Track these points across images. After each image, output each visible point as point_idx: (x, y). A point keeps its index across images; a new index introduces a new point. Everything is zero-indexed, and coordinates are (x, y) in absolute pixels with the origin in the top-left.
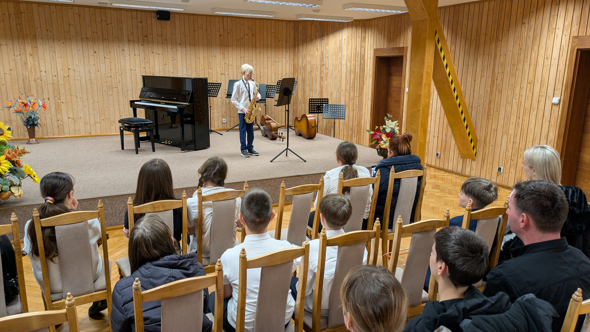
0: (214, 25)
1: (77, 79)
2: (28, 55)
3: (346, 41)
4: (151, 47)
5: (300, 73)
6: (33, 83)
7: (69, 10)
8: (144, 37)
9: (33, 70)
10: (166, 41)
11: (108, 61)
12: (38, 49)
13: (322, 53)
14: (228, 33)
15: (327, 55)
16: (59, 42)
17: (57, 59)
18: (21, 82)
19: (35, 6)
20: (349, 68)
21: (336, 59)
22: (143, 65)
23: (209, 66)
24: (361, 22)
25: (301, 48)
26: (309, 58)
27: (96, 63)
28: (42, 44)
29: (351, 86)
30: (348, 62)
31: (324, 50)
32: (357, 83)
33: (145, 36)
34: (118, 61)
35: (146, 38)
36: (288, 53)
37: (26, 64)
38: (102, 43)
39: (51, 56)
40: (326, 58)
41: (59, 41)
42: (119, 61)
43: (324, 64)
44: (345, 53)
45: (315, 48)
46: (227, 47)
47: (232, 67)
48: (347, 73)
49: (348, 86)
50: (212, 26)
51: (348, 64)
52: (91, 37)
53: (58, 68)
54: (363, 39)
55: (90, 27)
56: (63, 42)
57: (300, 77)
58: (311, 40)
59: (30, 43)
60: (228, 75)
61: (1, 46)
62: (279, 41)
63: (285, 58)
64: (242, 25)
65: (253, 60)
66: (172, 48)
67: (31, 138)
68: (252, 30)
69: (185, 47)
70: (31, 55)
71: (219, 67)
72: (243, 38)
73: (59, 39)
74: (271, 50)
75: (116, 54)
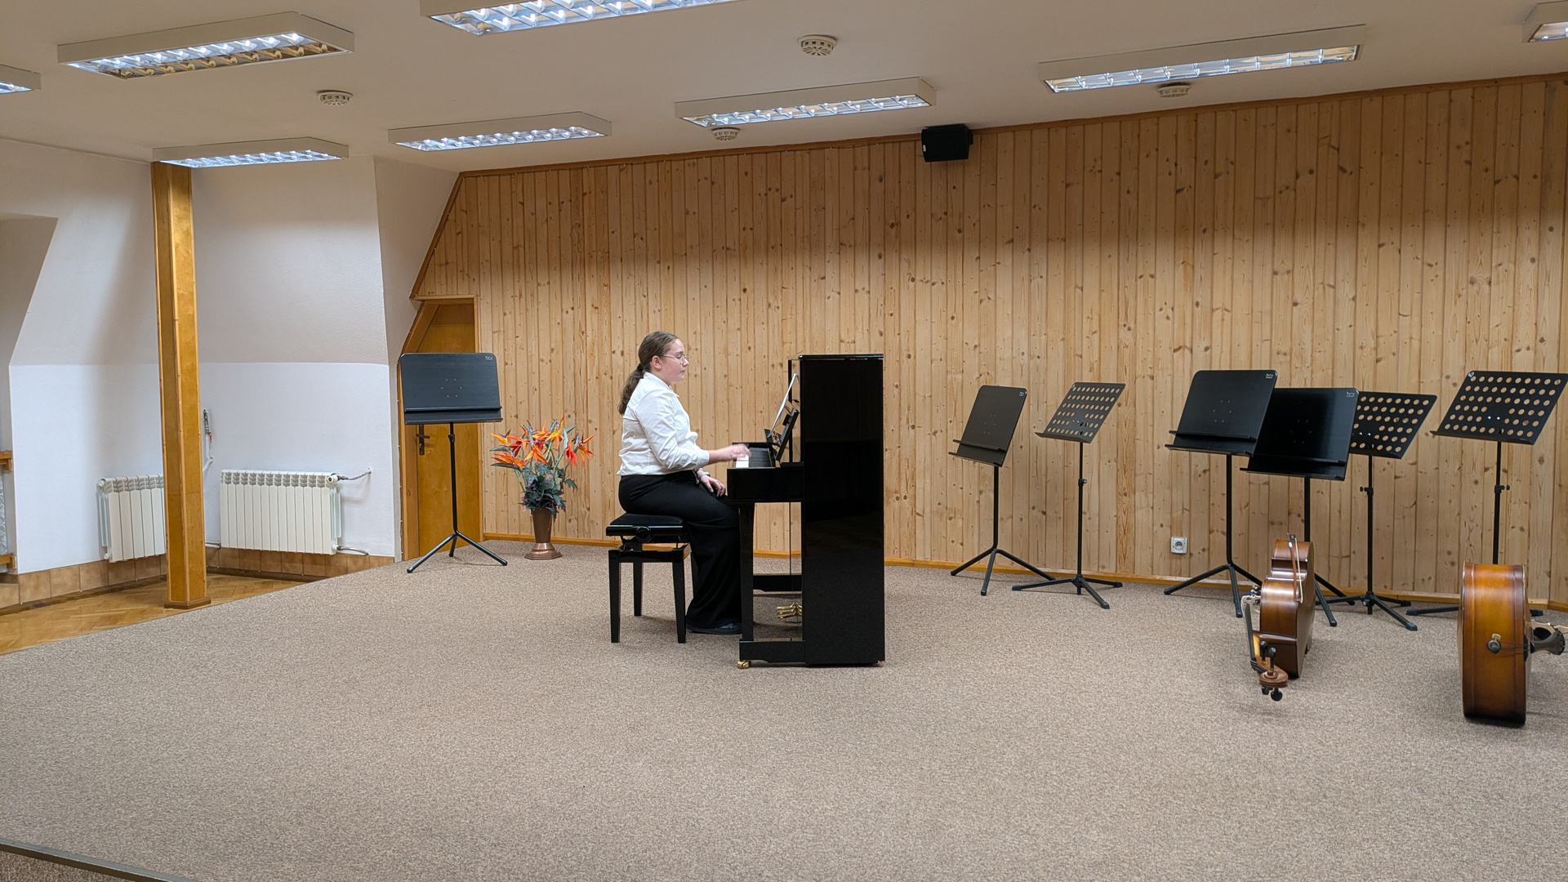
0: (1154, 153)
2: (589, 308)
4: (909, 262)
6: (593, 383)
7: (686, 168)
8: (888, 227)
9: (596, 349)
10: (959, 236)
11: (776, 315)
12: (612, 291)
14: (1216, 176)
16: (658, 265)
17: (651, 315)
18: (570, 383)
22: (878, 326)
23: (1122, 316)
27: (744, 323)
28: (620, 277)
33: (892, 226)
34: (804, 313)
35: (893, 232)
37: (583, 333)
38: (765, 260)
41: (659, 262)
42: (808, 313)
46: (1208, 234)
47: (1227, 316)
52: (737, 244)
55: (736, 212)
56: (667, 265)
59: (595, 275)
60: (1206, 349)
61: (539, 288)
62: (1496, 182)
63: (1533, 260)
64: (1289, 131)
65: (1340, 277)
66: (979, 258)
67: (539, 540)
68: (1338, 150)
69: (1029, 250)
70: (596, 308)
71: (1168, 318)
72: (1287, 188)
73: (658, 259)
74: (1446, 226)
75: (800, 291)
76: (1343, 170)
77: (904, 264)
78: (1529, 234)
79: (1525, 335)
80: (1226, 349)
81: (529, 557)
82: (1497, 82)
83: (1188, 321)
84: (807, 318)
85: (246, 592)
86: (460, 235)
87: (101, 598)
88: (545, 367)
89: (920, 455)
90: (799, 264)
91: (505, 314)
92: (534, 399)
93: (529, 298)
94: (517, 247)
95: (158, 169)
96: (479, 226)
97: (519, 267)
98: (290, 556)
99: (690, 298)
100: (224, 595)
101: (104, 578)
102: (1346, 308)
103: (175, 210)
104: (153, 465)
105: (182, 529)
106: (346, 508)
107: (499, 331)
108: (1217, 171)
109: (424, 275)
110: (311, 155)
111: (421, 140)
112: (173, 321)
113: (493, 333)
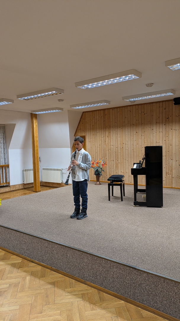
1: (126, 149)
2: (107, 137)
6: (107, 151)
9: (108, 145)
11: (143, 137)
12: (111, 133)
17: (118, 138)
18: (103, 151)
19: (111, 110)
22: (164, 139)
27: (137, 139)
28: (112, 130)
33: (167, 118)
35: (167, 120)
37: (105, 142)
38: (141, 127)
39: (116, 136)
52: (135, 123)
53: (118, 143)
55: (135, 117)
56: (121, 128)
59: (108, 131)
61: (97, 133)
67: (97, 181)
75: (148, 132)
77: (170, 126)
81: (95, 184)
84: (149, 138)
85: (46, 190)
86: (83, 124)
87: (23, 190)
88: (98, 148)
89: (173, 165)
90: (148, 127)
91: (91, 138)
92: (96, 154)
93: (95, 135)
94: (93, 125)
95: (32, 114)
96: (86, 122)
97: (93, 129)
98: (54, 183)
99: (126, 134)
100: (43, 190)
101: (24, 186)
103: (34, 121)
104: (31, 167)
105: (36, 178)
106: (63, 175)
107: (90, 141)
109: (77, 131)
110: (57, 111)
111: (76, 107)
112: (34, 141)
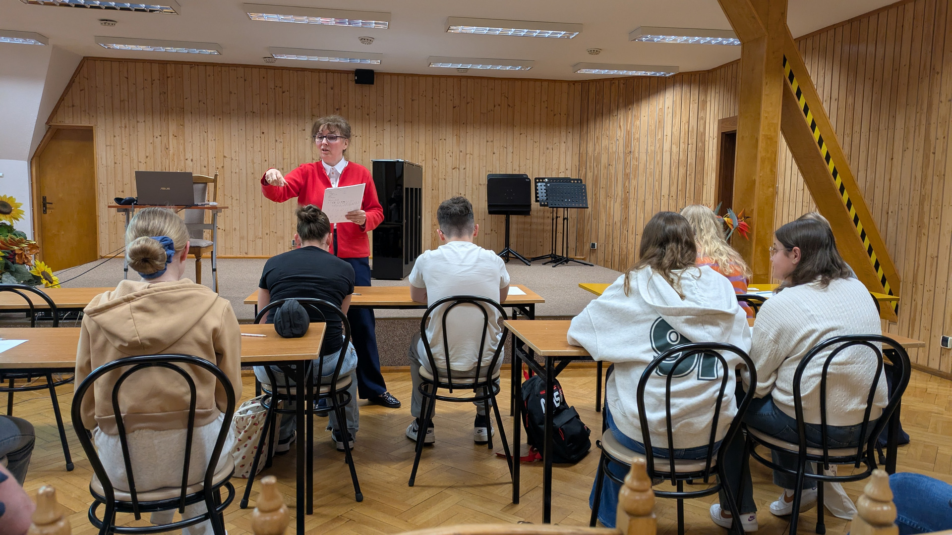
0: (445, 91)
1: (234, 171)
2: (171, 137)
3: (670, 110)
5: (590, 167)
7: (230, 71)
9: (175, 157)
10: (367, 117)
11: (279, 146)
12: (185, 128)
13: (628, 133)
14: (468, 103)
15: (637, 136)
16: (213, 117)
17: (209, 142)
19: (186, 68)
20: (675, 157)
21: (652, 142)
23: (434, 154)
24: (698, 76)
25: (592, 125)
26: (605, 142)
27: (263, 148)
28: (190, 122)
29: (680, 188)
30: (674, 147)
31: (631, 128)
32: (690, 183)
34: (294, 146)
36: (570, 135)
37: (167, 149)
38: (274, 120)
39: (202, 137)
40: (635, 141)
41: (214, 116)
42: (296, 145)
43: (631, 152)
44: (668, 131)
45: (615, 124)
46: (465, 125)
47: (471, 157)
48: (672, 165)
49: (674, 189)
50: (441, 92)
51: (675, 149)
52: (259, 111)
53: (209, 156)
54: (702, 106)
55: (258, 96)
56: (219, 118)
57: (590, 175)
58: (610, 112)
59: (175, 120)
60: (464, 169)
61: (139, 124)
62: (555, 115)
63: (565, 142)
64: (492, 89)
65: (508, 145)
66: (376, 127)
68: (508, 98)
69: (397, 125)
70: (175, 136)
71: (451, 156)
72: (491, 110)
73: (214, 114)
74: (540, 129)
75: (292, 135)
76: (509, 105)
78: (563, 133)
79: (562, 169)
80: (471, 169)
82: (555, 81)
83: (458, 158)
84: (296, 148)
86: (83, 91)
88: (143, 166)
90: (292, 123)
91: (114, 136)
93: (131, 128)
94: (123, 100)
96: (96, 87)
97: (125, 111)
99: (232, 134)
102: (510, 155)
107: (111, 145)
108: (468, 101)
109: (57, 111)
113: (106, 146)
